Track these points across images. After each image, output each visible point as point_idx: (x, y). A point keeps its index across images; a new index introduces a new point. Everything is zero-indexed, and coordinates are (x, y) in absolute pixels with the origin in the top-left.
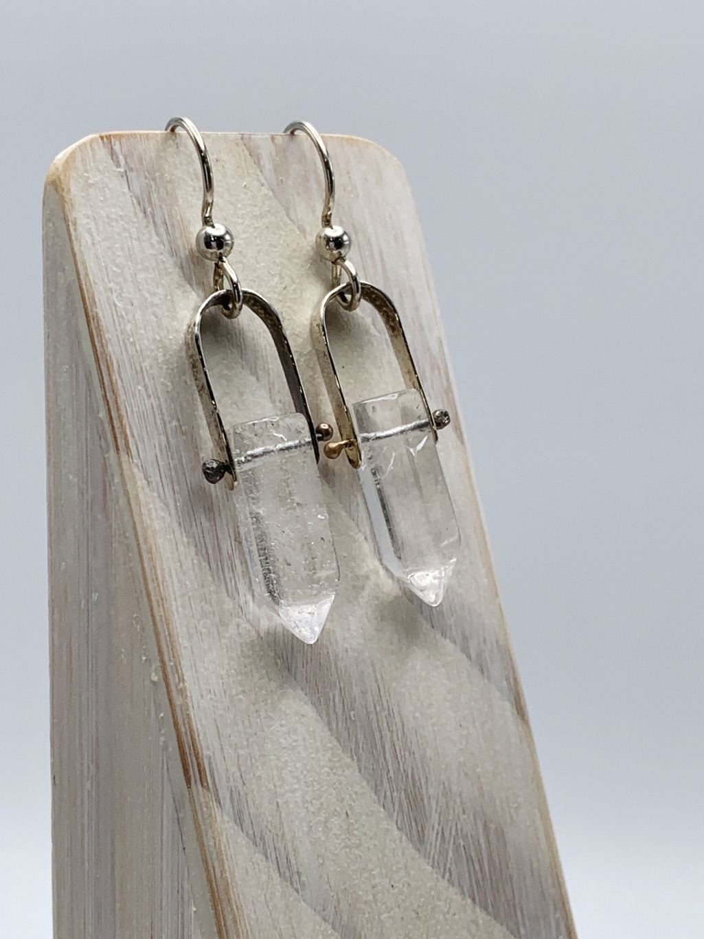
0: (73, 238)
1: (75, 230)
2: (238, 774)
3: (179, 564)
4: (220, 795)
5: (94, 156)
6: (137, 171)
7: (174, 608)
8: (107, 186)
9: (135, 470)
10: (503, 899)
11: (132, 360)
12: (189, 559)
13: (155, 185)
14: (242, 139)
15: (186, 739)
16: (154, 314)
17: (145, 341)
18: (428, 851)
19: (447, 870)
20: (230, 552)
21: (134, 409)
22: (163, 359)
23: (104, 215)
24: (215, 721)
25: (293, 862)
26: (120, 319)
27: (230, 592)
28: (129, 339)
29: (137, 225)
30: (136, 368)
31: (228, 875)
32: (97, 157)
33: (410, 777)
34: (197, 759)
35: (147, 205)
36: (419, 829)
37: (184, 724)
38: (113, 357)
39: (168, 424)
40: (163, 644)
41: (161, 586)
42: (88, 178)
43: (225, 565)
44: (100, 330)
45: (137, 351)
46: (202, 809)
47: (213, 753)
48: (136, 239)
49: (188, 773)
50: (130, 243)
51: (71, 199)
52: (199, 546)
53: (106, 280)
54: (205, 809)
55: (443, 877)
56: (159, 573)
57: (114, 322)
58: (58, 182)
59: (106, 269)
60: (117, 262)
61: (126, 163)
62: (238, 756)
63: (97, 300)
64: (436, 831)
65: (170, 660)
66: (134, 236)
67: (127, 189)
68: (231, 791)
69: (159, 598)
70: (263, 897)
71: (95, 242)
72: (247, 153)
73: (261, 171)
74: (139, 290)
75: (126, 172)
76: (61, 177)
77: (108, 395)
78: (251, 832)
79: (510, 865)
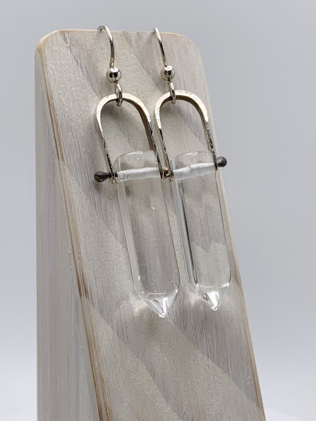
0: (45, 72)
1: (46, 69)
2: (102, 294)
3: (82, 206)
4: (94, 301)
5: (56, 39)
6: (75, 46)
7: (78, 224)
8: (62, 52)
9: (66, 167)
10: (222, 358)
11: (67, 123)
12: (87, 205)
13: (83, 52)
14: (124, 33)
15: (80, 278)
16: (78, 104)
17: (74, 115)
18: (188, 333)
19: (197, 343)
20: (105, 203)
21: (67, 142)
22: (81, 123)
23: (59, 63)
24: (94, 271)
25: (125, 331)
26: (63, 106)
27: (104, 220)
28: (66, 114)
29: (73, 68)
30: (69, 126)
31: (95, 334)
32: (58, 39)
33: (182, 302)
34: (85, 286)
35: (78, 60)
36: (184, 325)
37: (80, 271)
38: (59, 121)
39: (81, 149)
40: (73, 238)
41: (73, 215)
42: (53, 47)
43: (103, 208)
44: (54, 110)
45: (69, 118)
46: (85, 307)
47: (92, 284)
48: (72, 74)
49: (81, 291)
50: (70, 75)
51: (45, 56)
52: (91, 200)
53: (58, 90)
54: (87, 307)
55: (194, 345)
56: (73, 209)
57: (60, 107)
58: (40, 49)
59: (59, 85)
60: (63, 82)
61: (70, 42)
62: (103, 287)
63: (53, 98)
64: (192, 326)
65: (76, 245)
66: (72, 72)
67: (70, 53)
68: (99, 300)
69: (72, 220)
70: (110, 345)
71: (54, 74)
72: (125, 39)
73: (131, 47)
74: (73, 94)
75: (70, 46)
76: (42, 47)
77: (56, 136)
78: (106, 318)
79: (226, 344)
